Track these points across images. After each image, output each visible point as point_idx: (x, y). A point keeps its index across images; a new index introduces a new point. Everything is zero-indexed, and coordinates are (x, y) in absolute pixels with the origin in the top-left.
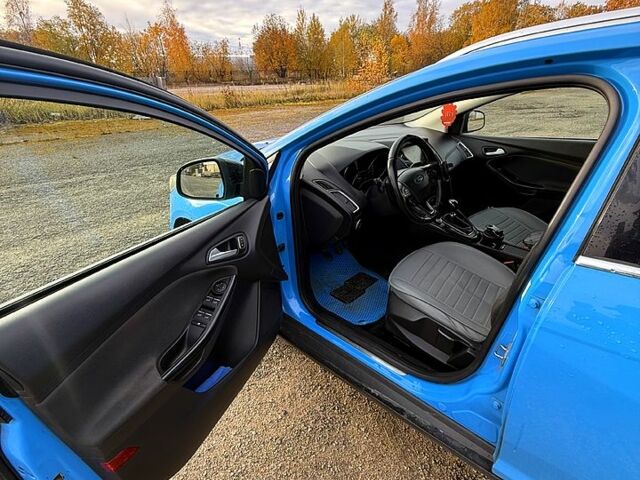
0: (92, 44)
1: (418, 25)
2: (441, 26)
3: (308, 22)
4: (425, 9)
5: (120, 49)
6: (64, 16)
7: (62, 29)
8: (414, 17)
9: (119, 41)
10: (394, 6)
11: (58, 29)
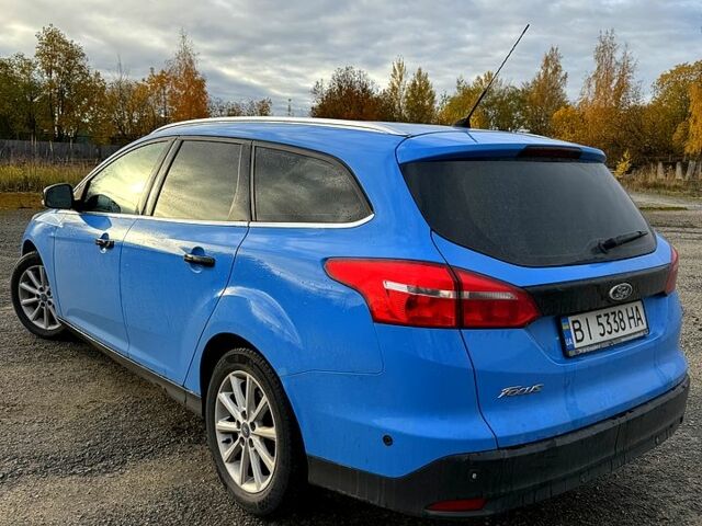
0: (61, 93)
1: (597, 93)
2: (637, 96)
3: (408, 81)
4: (609, 69)
5: (100, 104)
6: (30, 55)
7: (23, 72)
8: (589, 80)
9: (101, 94)
10: (562, 63)
11: (17, 71)
